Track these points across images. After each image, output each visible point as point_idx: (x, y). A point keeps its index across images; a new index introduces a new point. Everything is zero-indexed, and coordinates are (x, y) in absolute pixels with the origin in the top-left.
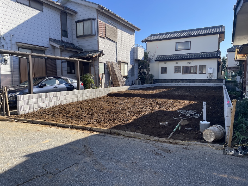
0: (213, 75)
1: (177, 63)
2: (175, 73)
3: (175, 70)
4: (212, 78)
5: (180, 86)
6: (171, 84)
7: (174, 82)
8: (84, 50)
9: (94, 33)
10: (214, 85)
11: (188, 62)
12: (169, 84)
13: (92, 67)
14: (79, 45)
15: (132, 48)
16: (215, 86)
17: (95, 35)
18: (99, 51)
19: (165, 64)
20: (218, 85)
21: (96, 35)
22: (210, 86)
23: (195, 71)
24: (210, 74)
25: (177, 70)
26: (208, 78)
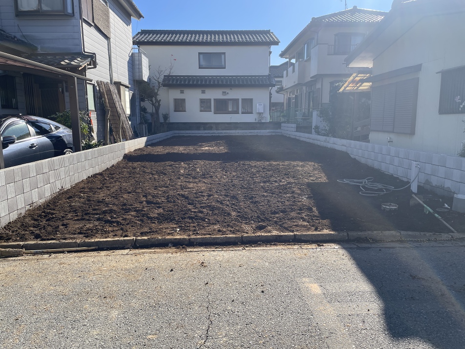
0: (264, 115)
1: (203, 92)
2: (201, 111)
3: (201, 107)
4: (263, 121)
5: (213, 135)
6: (197, 132)
7: (202, 128)
8: (39, 50)
9: (70, 10)
10: (269, 132)
11: (223, 92)
12: (193, 132)
13: (66, 94)
14: (24, 36)
15: (130, 55)
16: (269, 134)
17: (73, 15)
18: (88, 57)
19: (182, 92)
20: (273, 132)
21: (77, 15)
22: (261, 134)
23: (235, 109)
24: (260, 114)
25: (205, 105)
26: (257, 121)
